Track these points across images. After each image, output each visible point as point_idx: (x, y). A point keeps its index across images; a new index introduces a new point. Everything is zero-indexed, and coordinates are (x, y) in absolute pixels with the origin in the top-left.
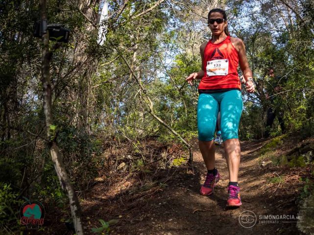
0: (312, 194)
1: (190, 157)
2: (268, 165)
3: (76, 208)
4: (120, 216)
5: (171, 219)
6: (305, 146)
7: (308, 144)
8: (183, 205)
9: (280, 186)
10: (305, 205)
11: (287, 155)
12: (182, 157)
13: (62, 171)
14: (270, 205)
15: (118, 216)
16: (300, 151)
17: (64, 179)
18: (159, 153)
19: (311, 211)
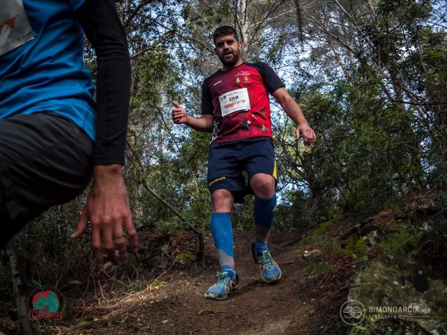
0: (369, 266)
1: (200, 248)
2: (312, 254)
3: (20, 281)
4: (96, 320)
5: (166, 321)
6: (366, 223)
7: (370, 221)
8: (185, 305)
9: (327, 276)
10: (358, 281)
11: (340, 240)
12: (190, 251)
14: (312, 300)
15: (92, 319)
16: (359, 232)
18: (157, 247)
19: (369, 289)
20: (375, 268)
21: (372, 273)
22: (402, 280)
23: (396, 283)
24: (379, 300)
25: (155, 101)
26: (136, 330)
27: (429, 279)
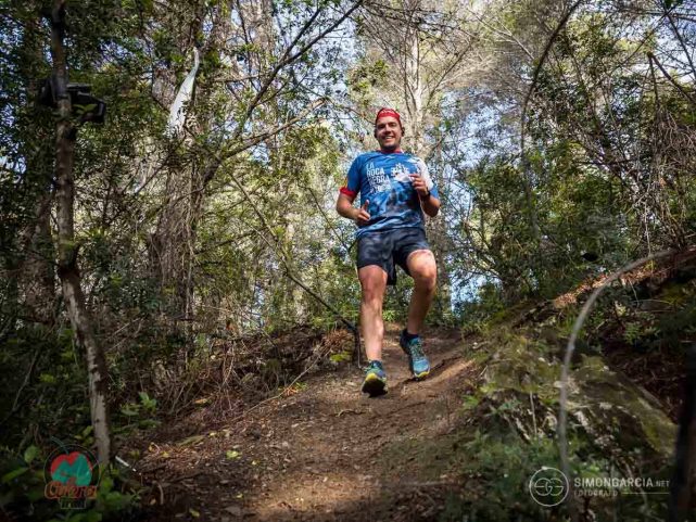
3: (98, 376)
6: (543, 307)
7: (548, 304)
10: (496, 356)
12: (345, 350)
13: (80, 315)
16: (535, 318)
17: (83, 328)
18: (308, 348)
19: (508, 365)
20: (518, 343)
21: (515, 348)
22: (549, 356)
23: (542, 359)
24: (520, 377)
25: (307, 181)
26: (257, 437)
27: (584, 355)
